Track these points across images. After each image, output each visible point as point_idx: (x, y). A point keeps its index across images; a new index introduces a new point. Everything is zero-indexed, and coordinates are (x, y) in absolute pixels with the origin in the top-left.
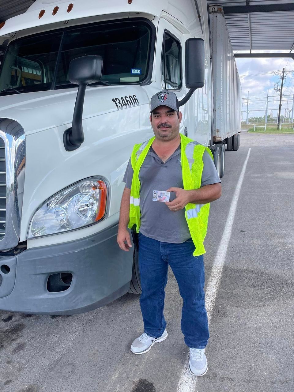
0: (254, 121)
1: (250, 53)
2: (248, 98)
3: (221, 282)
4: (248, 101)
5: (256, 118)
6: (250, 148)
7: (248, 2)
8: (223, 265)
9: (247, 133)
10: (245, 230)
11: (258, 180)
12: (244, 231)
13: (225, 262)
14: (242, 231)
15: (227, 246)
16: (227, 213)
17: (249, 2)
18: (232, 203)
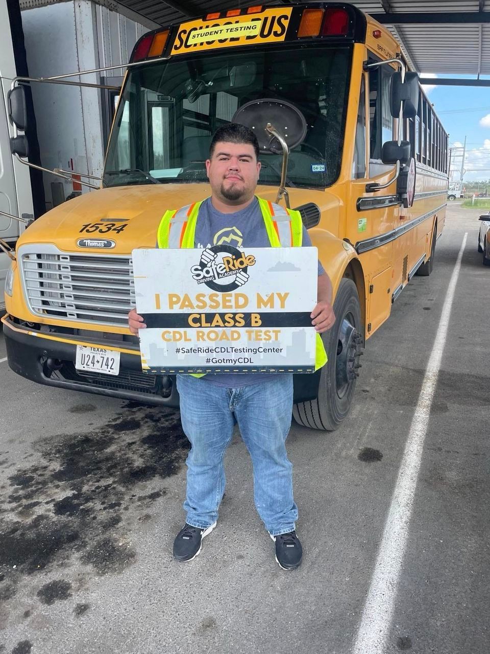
0: (472, 188)
1: (477, 79)
2: (464, 148)
3: (438, 384)
4: (464, 154)
5: (476, 183)
6: (467, 233)
7: (481, 6)
8: (438, 369)
9: (460, 208)
10: (465, 336)
11: (481, 279)
12: (463, 338)
13: (441, 366)
14: (460, 338)
15: (442, 352)
16: (438, 317)
17: (484, 5)
18: (444, 306)
